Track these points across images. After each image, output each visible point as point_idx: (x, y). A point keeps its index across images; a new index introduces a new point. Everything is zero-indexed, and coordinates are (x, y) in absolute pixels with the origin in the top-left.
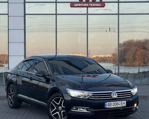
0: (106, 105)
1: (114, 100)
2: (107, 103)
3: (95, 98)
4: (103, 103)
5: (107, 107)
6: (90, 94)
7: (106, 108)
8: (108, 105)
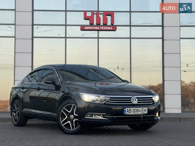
0: (125, 111)
2: (127, 109)
5: (126, 113)
7: (125, 115)
8: (127, 112)
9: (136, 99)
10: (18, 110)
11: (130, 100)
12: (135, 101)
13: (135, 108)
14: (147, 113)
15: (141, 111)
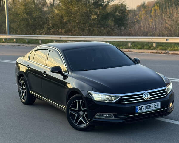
0: (137, 109)
1: (146, 102)
3: (124, 101)
6: (118, 96)
7: (137, 113)
10: (25, 89)
11: (142, 97)
12: (147, 97)
13: (147, 105)
15: (154, 107)
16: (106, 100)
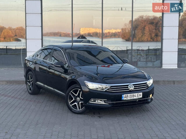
0: (123, 97)
1: (131, 92)
2: (124, 95)
3: (113, 90)
4: (120, 96)
5: (124, 99)
6: (108, 86)
7: (123, 100)
8: (125, 97)
9: (132, 86)
10: (32, 81)
11: (128, 87)
12: (131, 88)
13: (131, 94)
14: (141, 97)
15: (137, 96)
16: (98, 89)
